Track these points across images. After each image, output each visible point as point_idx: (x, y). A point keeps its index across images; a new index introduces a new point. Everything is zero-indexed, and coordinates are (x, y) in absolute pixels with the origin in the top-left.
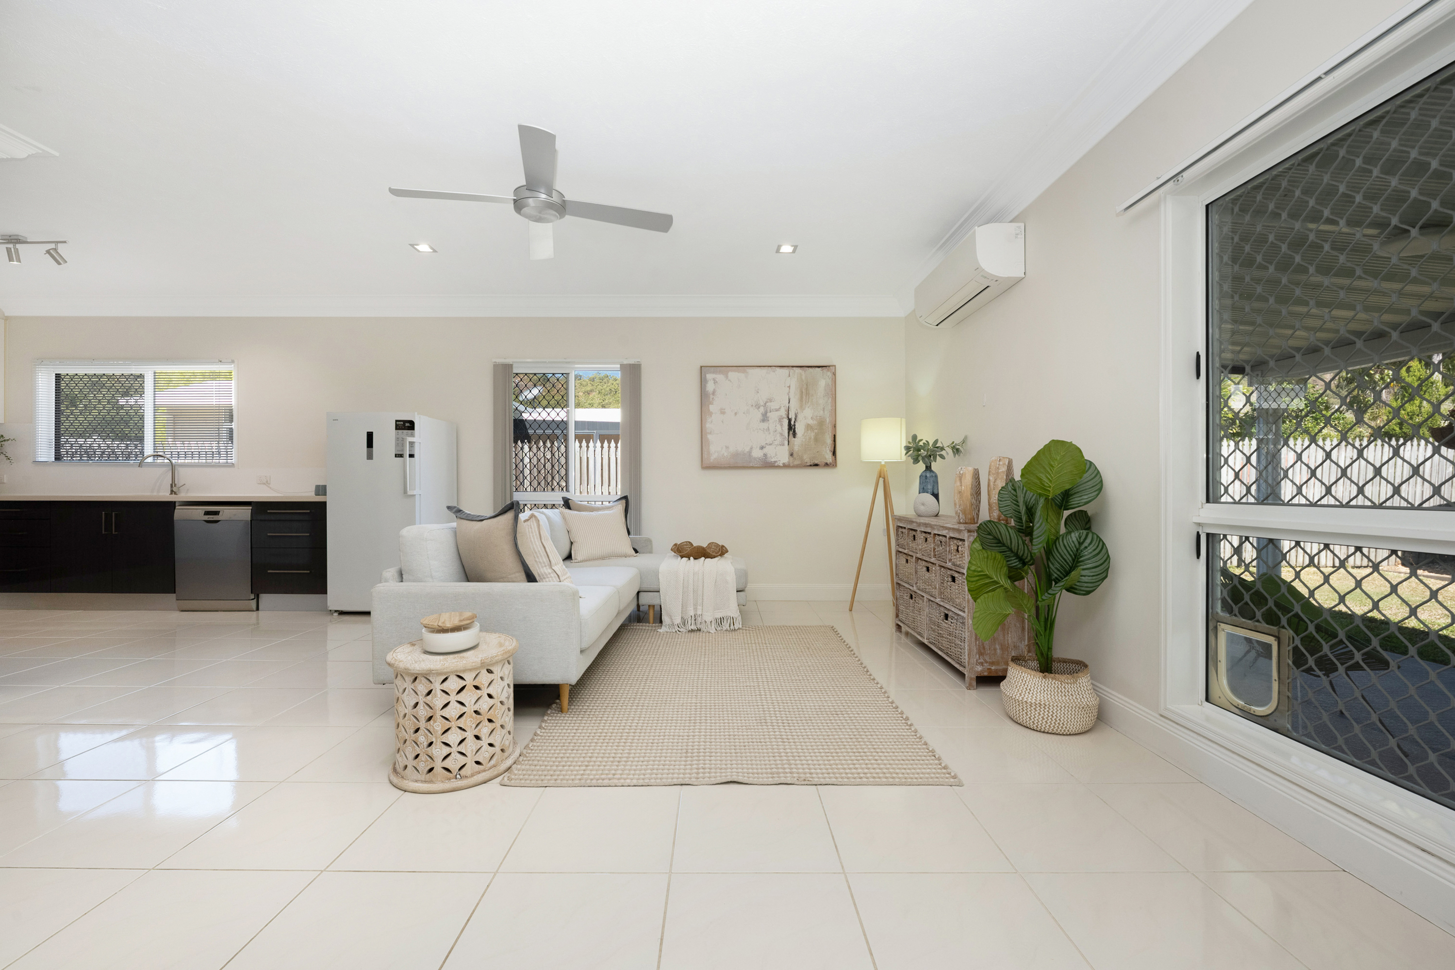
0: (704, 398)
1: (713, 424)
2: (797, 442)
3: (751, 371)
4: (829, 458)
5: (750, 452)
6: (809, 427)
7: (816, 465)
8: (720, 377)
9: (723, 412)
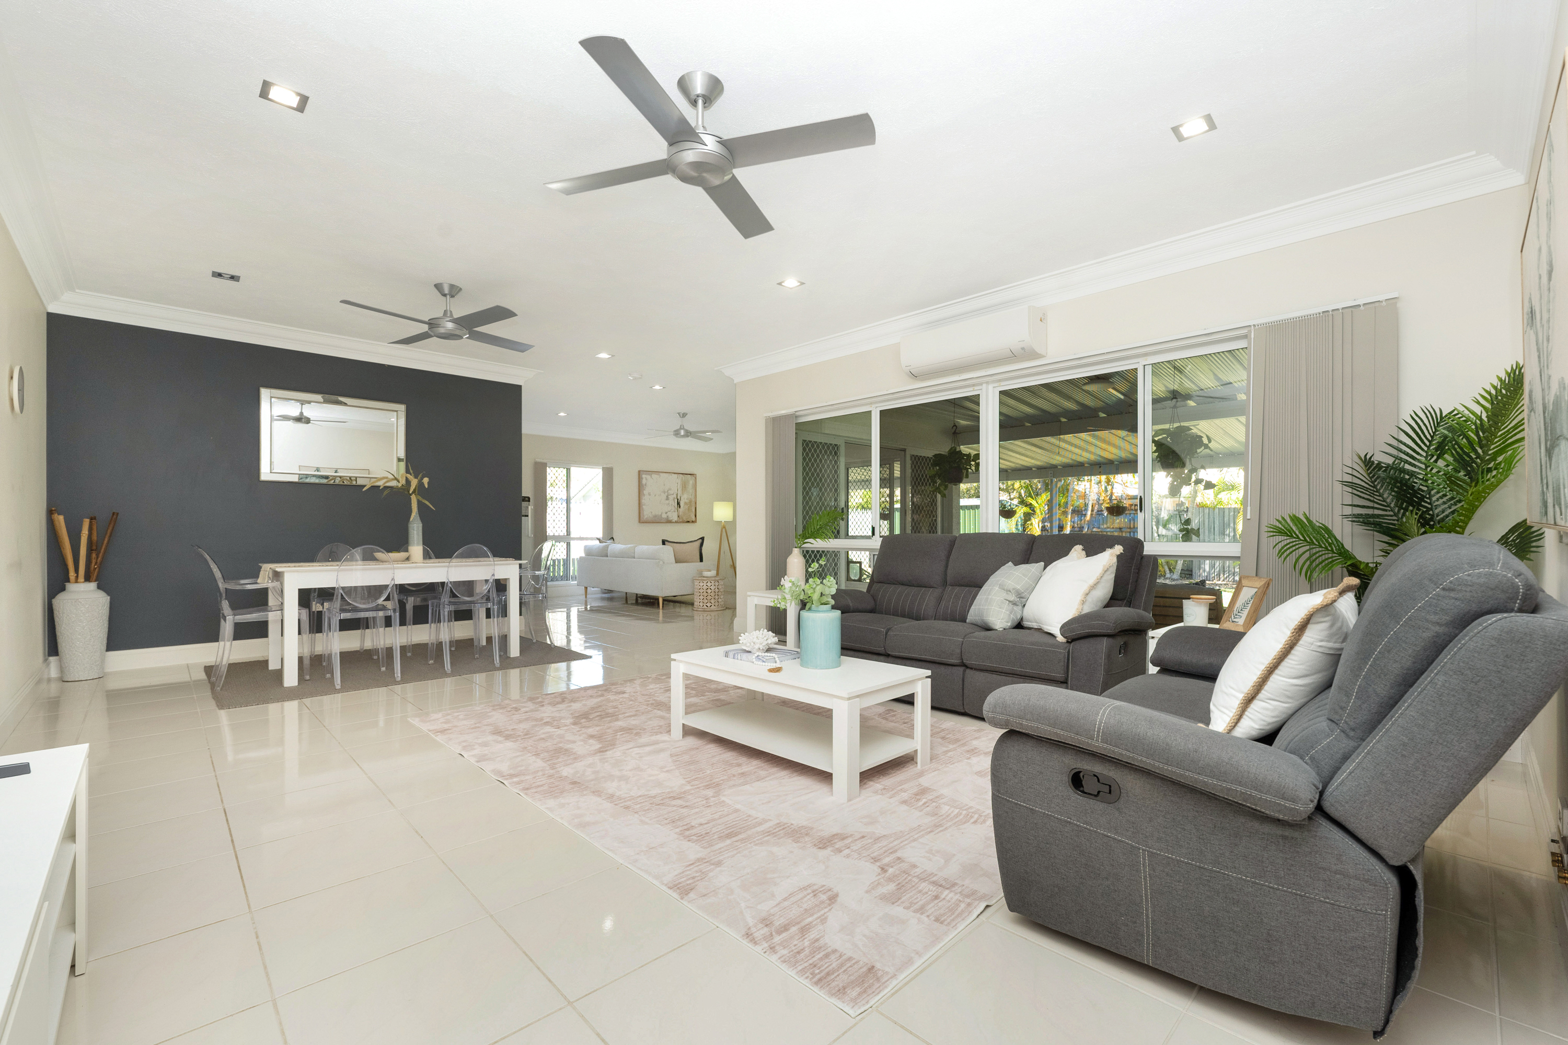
0: (641, 487)
1: (645, 500)
2: (681, 510)
3: (661, 474)
4: (693, 519)
5: (661, 515)
6: (685, 503)
7: (688, 522)
8: (648, 477)
9: (649, 494)
